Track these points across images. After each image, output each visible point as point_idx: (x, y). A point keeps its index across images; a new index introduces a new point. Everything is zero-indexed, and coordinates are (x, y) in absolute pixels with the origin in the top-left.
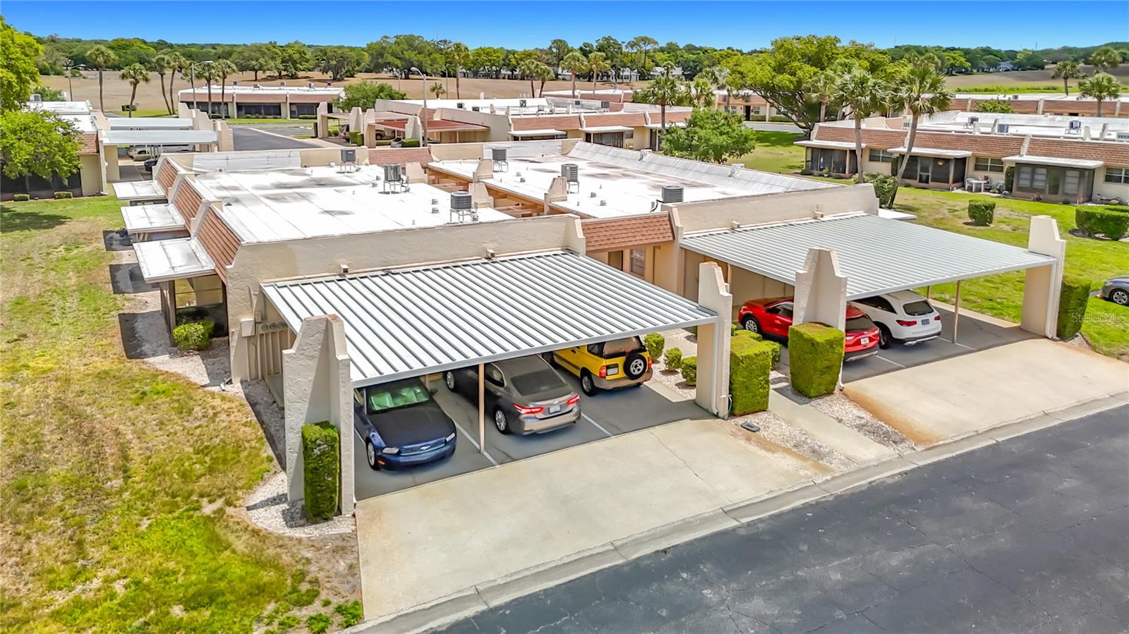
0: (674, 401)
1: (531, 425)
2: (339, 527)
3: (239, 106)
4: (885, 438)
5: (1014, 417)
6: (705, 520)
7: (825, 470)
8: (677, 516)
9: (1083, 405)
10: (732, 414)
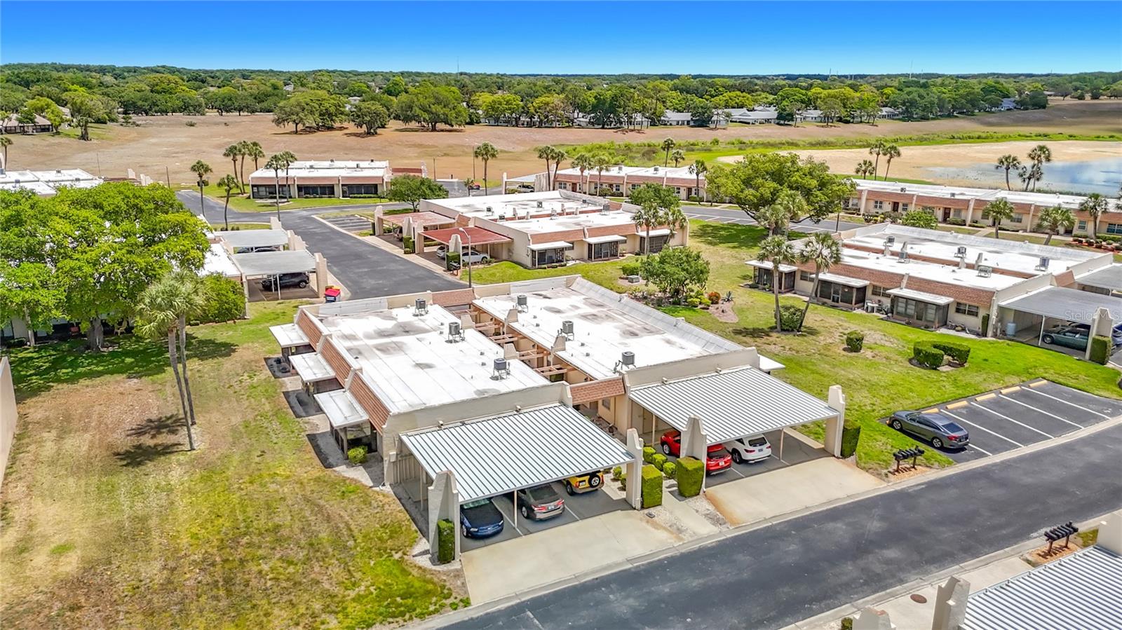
0: (614, 499)
1: (539, 516)
2: (455, 565)
3: (300, 188)
4: (716, 521)
5: (788, 510)
6: (618, 564)
7: (681, 539)
9: (830, 502)
10: (643, 507)
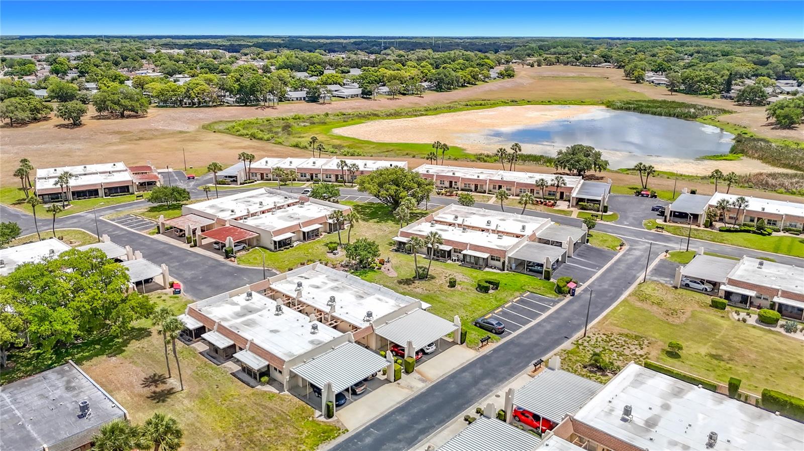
0: (382, 379)
1: (358, 393)
2: (334, 418)
3: (73, 193)
4: (423, 381)
5: (447, 371)
6: (394, 405)
7: (413, 391)
8: (390, 405)
9: (461, 365)
10: (395, 381)
